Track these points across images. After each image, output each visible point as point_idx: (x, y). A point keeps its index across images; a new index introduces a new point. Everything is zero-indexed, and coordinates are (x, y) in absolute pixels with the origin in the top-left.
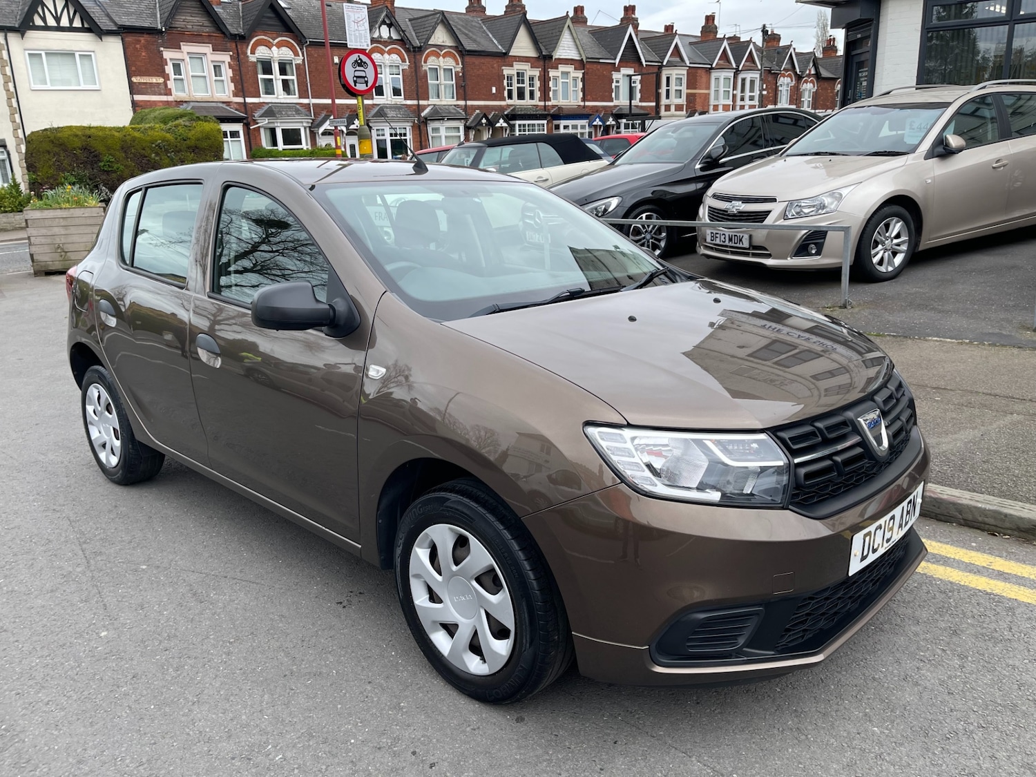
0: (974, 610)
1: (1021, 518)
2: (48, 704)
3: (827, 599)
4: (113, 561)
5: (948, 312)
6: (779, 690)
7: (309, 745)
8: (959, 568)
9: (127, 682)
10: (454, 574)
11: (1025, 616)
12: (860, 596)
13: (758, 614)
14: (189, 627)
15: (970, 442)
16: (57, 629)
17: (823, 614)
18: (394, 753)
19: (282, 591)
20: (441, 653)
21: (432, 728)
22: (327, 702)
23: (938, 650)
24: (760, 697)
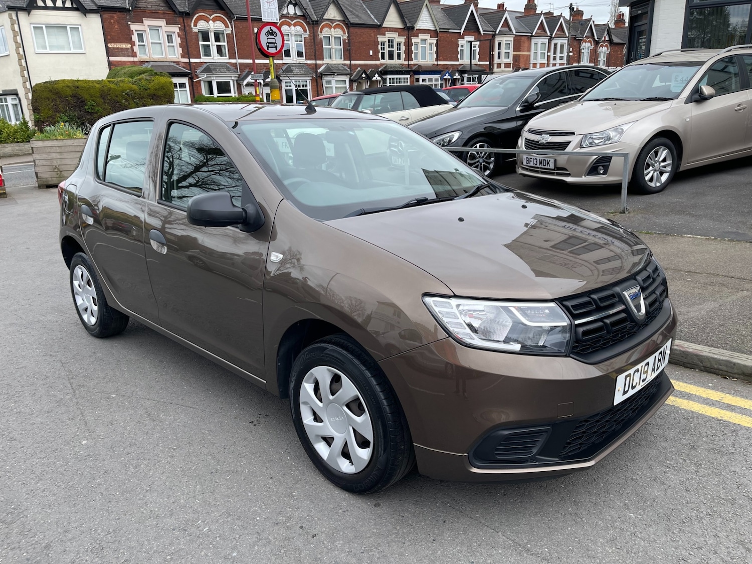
0: (708, 431)
1: (745, 366)
2: (44, 491)
3: (598, 421)
4: (92, 391)
5: (699, 216)
6: (563, 486)
7: (228, 521)
8: (698, 401)
9: (100, 476)
10: (331, 402)
11: (745, 436)
12: (623, 420)
13: (547, 432)
14: (145, 438)
15: (712, 311)
16: (52, 439)
17: (595, 432)
18: (287, 526)
19: (211, 413)
20: (322, 458)
21: (315, 510)
22: (241, 491)
23: (680, 460)
24: (549, 491)
